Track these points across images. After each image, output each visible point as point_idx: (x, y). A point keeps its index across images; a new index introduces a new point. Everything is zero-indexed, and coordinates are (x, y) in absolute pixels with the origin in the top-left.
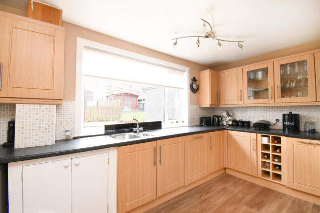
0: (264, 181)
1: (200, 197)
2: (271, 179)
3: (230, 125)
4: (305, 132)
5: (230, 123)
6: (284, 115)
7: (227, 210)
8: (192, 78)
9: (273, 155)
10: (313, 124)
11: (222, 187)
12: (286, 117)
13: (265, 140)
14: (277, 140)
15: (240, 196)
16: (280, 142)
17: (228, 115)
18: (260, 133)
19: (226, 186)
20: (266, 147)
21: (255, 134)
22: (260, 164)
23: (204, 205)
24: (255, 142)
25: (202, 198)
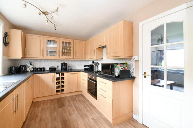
0: (58, 95)
1: (35, 121)
2: (60, 93)
3: (32, 71)
4: (69, 70)
5: (32, 70)
6: (62, 64)
7: (55, 115)
8: (5, 33)
9: (61, 82)
10: (71, 66)
11: (40, 109)
12: (63, 64)
13: (58, 76)
14: (63, 74)
15: (53, 107)
16: (63, 75)
17: (31, 64)
18: (55, 73)
19: (42, 107)
20: (58, 79)
21: (54, 74)
22: (55, 87)
23: (43, 122)
24: (53, 77)
25: (37, 120)
